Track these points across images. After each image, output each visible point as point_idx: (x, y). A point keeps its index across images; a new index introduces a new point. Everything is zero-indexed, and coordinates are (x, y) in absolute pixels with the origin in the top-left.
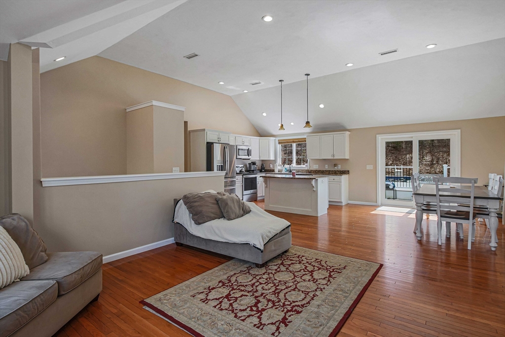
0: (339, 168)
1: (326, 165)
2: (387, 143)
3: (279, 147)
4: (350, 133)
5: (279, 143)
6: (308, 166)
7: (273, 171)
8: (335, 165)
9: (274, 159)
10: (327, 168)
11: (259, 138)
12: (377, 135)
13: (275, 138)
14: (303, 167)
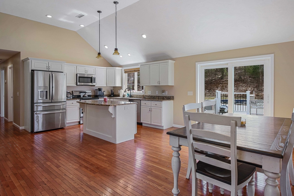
0: (166, 94)
1: (157, 92)
2: (205, 70)
3: (125, 76)
4: (174, 62)
5: (125, 72)
6: (144, 92)
7: (119, 96)
8: (163, 91)
9: (120, 86)
10: (157, 94)
11: (106, 68)
12: (196, 63)
13: (121, 68)
14: (141, 93)
